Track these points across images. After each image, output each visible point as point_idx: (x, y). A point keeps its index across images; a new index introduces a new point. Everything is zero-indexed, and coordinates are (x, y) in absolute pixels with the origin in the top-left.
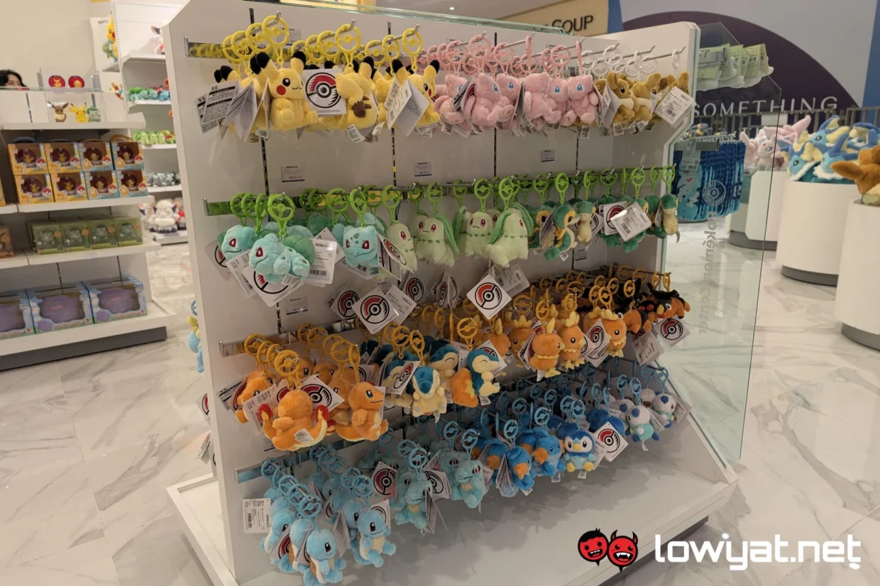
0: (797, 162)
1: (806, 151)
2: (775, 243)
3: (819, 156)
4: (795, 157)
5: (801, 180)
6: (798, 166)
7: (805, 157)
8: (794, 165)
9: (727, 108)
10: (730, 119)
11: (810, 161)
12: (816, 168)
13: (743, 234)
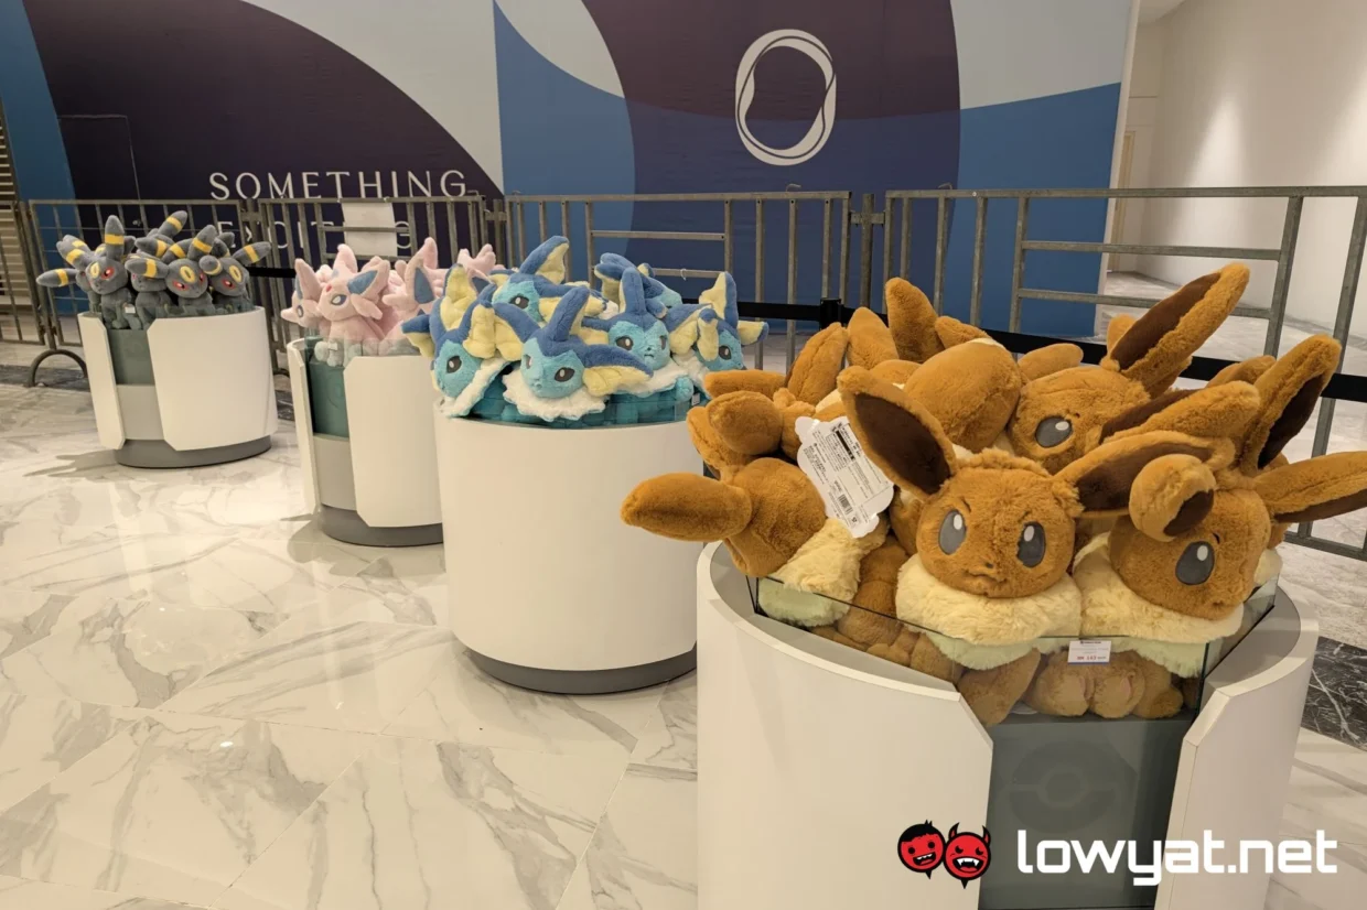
0: (456, 359)
1: (475, 332)
2: (438, 528)
3: (513, 348)
4: (449, 347)
5: (473, 415)
6: (459, 371)
7: (475, 345)
8: (450, 370)
9: (281, 184)
10: (293, 208)
11: (490, 360)
12: (507, 379)
13: (353, 514)
